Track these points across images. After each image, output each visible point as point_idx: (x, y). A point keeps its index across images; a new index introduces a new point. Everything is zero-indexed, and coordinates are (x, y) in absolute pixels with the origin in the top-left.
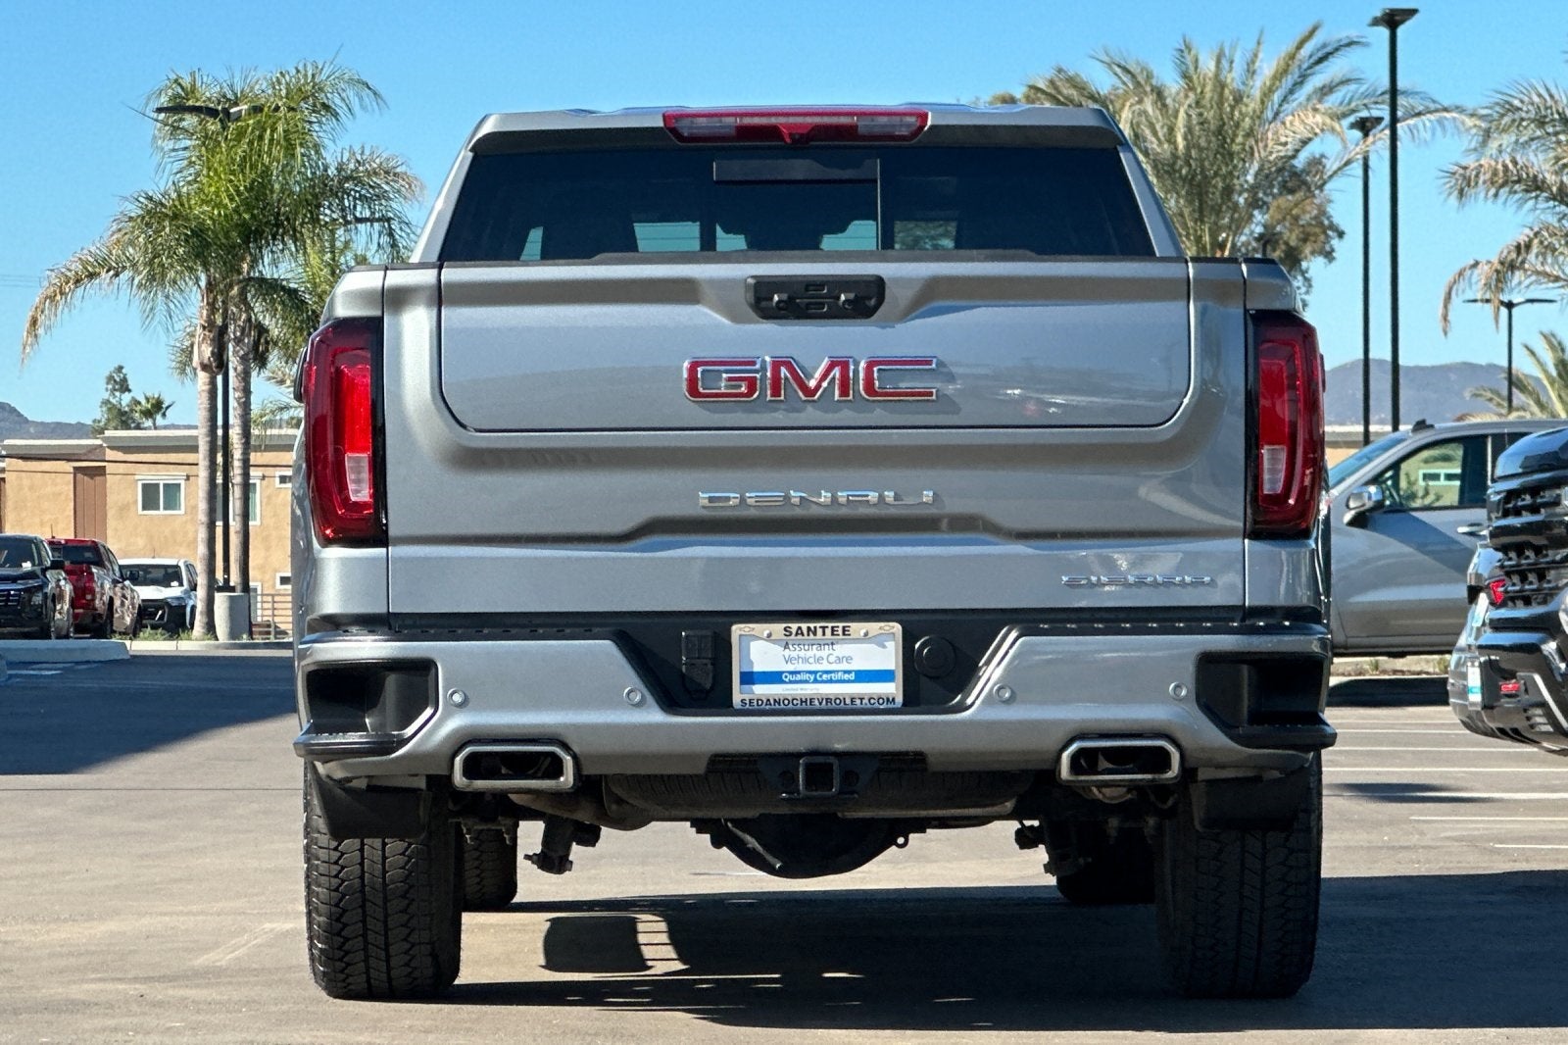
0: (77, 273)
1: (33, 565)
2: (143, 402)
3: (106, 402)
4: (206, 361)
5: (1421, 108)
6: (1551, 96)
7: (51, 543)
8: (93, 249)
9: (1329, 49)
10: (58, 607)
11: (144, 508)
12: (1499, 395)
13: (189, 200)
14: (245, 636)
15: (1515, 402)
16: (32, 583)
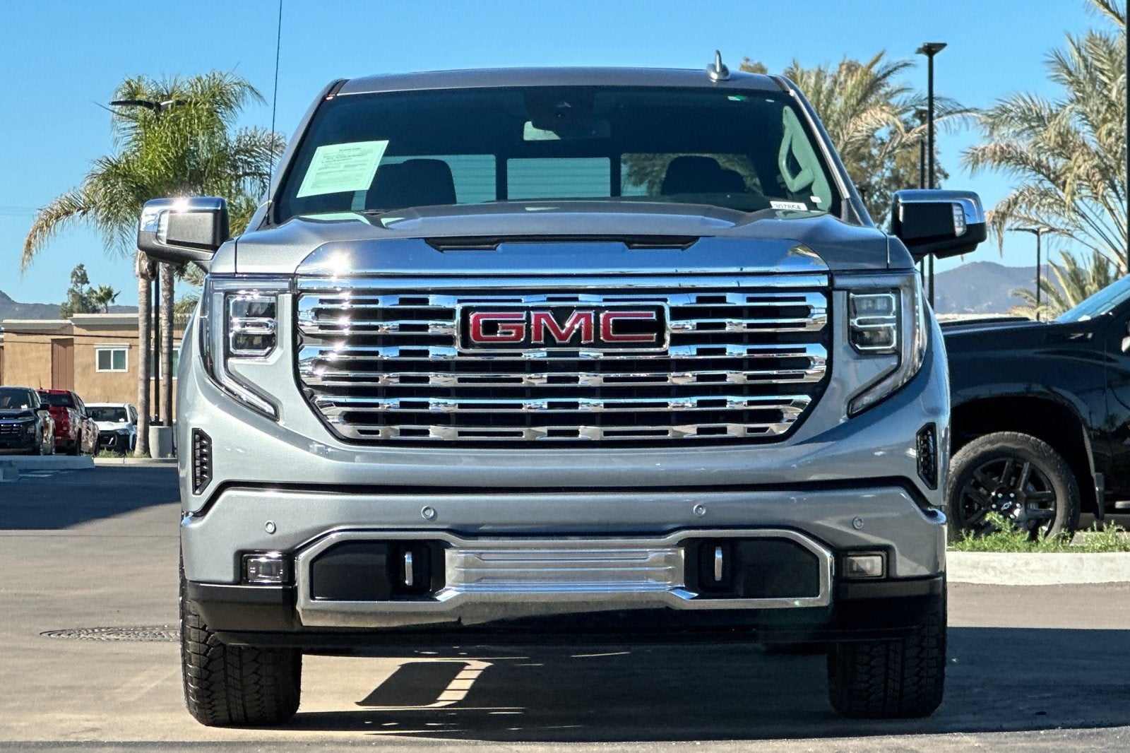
0: (57, 211)
1: (29, 407)
2: (98, 291)
3: (72, 291)
4: (144, 272)
5: (950, 109)
6: (1033, 101)
7: (40, 392)
8: (68, 195)
9: (890, 69)
10: (45, 435)
11: (100, 368)
12: (1031, 294)
13: (133, 164)
14: (169, 455)
15: (1042, 299)
16: (29, 419)
